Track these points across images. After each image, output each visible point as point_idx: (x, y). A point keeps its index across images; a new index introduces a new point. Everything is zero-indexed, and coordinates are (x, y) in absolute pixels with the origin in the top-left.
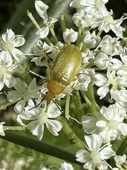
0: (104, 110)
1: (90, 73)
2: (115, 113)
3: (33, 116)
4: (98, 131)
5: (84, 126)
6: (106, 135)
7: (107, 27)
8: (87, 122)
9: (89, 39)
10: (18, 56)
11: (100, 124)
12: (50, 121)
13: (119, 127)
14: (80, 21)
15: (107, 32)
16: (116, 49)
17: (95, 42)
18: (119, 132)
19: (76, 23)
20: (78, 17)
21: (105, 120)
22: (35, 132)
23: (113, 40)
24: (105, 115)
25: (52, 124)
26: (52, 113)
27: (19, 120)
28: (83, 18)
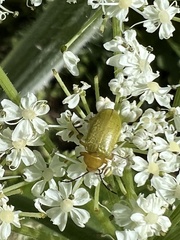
0: (142, 201)
1: (127, 153)
2: (154, 206)
3: (55, 202)
4: (133, 225)
5: (116, 217)
6: (143, 231)
7: (150, 96)
8: (120, 211)
9: (128, 111)
10: (40, 127)
11: (136, 217)
12: (75, 211)
13: (159, 221)
14: (118, 89)
15: (150, 102)
17: (135, 115)
18: (159, 227)
21: (142, 212)
22: (56, 221)
23: (157, 114)
24: (142, 207)
25: (77, 213)
26: (78, 200)
27: (37, 206)
28: (122, 85)
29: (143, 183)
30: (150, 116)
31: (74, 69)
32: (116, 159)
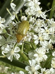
0: (37, 50)
1: (32, 34)
2: (41, 51)
3: (8, 52)
4: (35, 58)
5: (29, 56)
6: (38, 60)
7: (39, 15)
8: (30, 54)
9: (32, 20)
11: (35, 55)
12: (15, 54)
13: (43, 56)
14: (28, 13)
15: (39, 17)
16: (42, 25)
17: (34, 21)
18: (43, 58)
19: (26, 13)
20: (27, 11)
22: (9, 58)
23: (41, 21)
24: (37, 52)
25: (16, 55)
26: (16, 50)
27: (3, 53)
28: (29, 12)
29: (37, 44)
30: (39, 21)
31: (14, 9)
32: (28, 36)
